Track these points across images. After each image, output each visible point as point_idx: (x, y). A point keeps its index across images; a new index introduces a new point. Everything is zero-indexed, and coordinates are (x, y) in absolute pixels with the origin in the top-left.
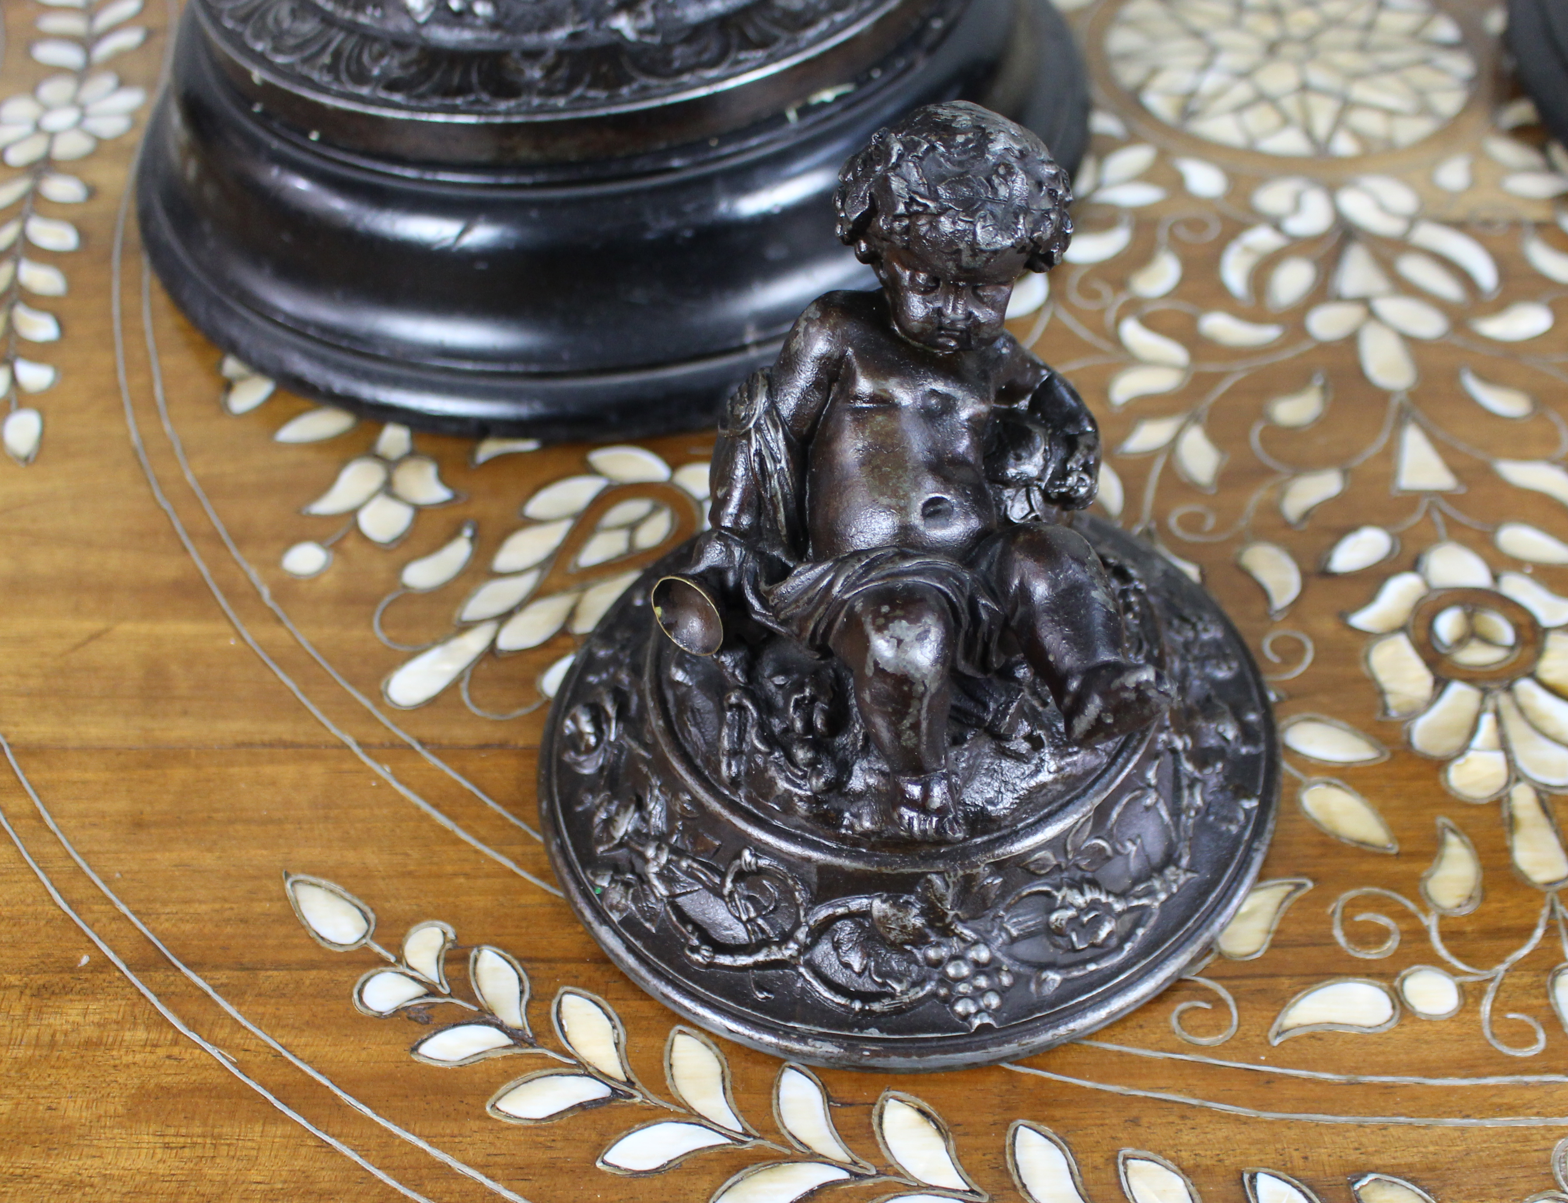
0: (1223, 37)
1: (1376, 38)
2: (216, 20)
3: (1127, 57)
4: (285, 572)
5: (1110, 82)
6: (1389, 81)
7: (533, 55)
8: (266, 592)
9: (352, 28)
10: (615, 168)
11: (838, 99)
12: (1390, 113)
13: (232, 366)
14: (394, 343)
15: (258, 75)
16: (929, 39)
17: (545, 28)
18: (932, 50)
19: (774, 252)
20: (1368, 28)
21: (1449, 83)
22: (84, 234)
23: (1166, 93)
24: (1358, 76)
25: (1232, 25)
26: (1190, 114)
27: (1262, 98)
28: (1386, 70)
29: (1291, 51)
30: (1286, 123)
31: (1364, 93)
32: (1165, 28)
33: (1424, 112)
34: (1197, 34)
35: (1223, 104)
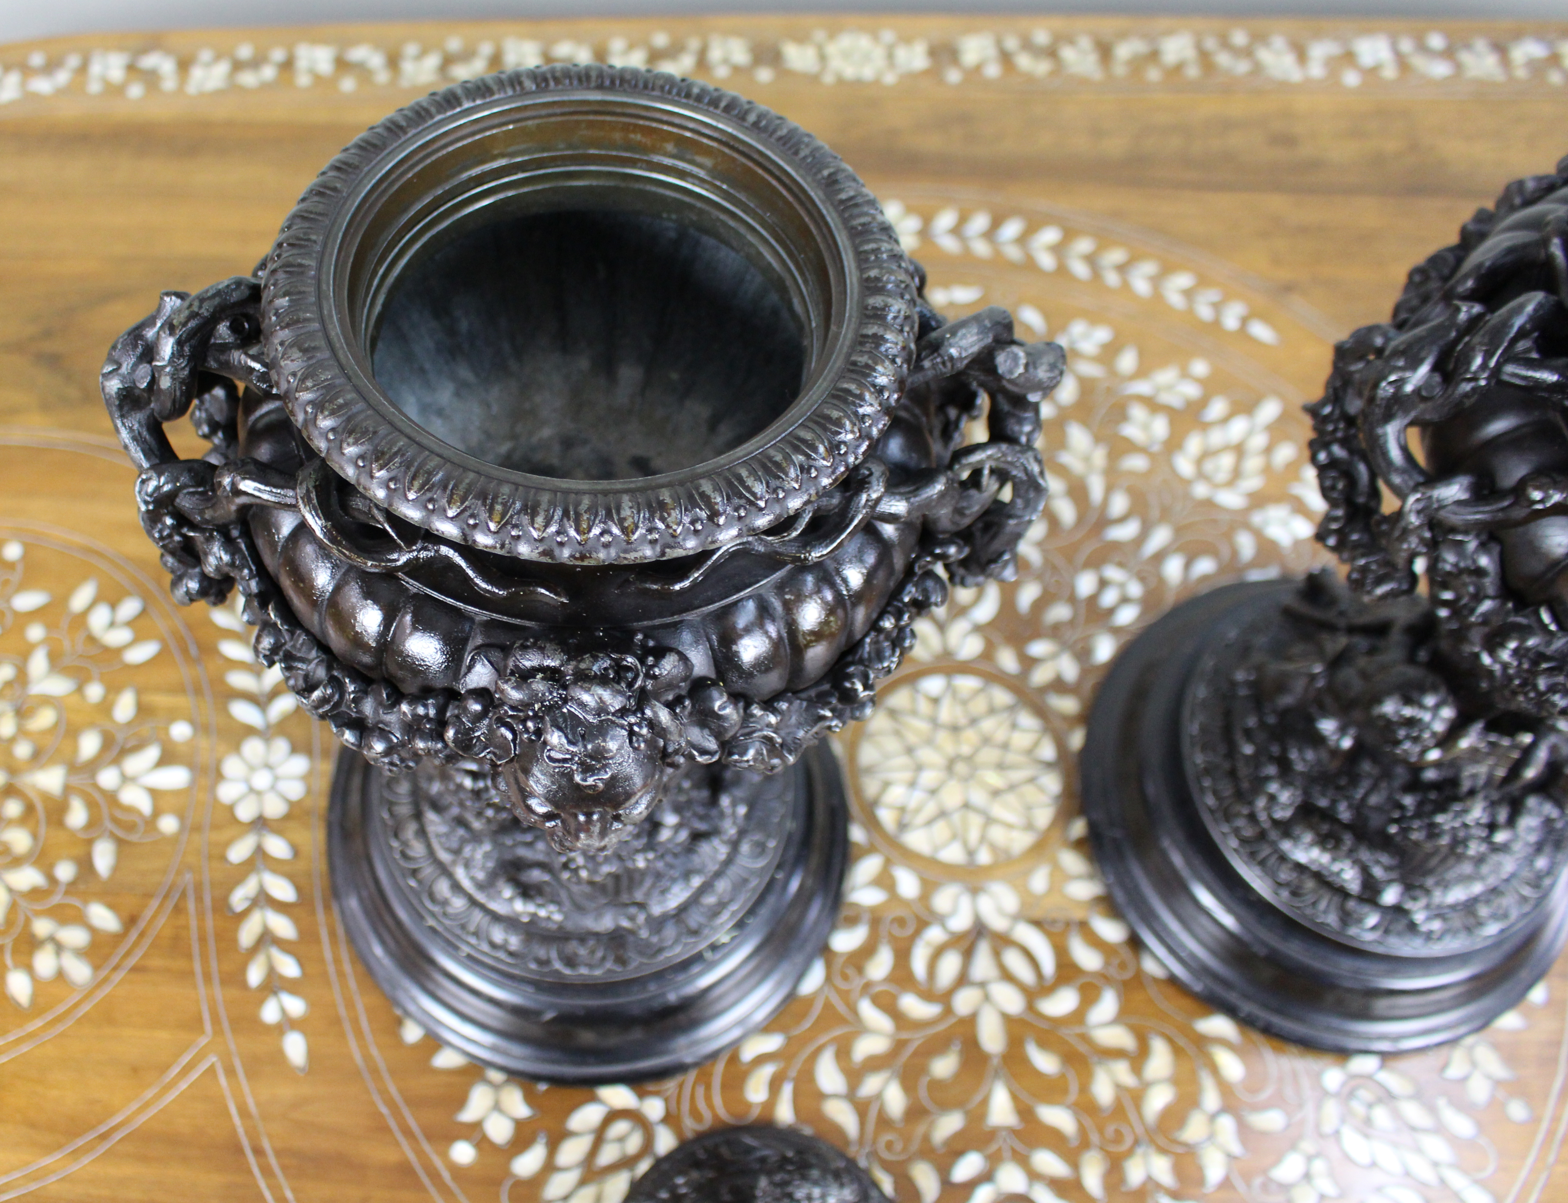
0: (924, 754)
1: (1009, 757)
5: (860, 794)
6: (1012, 797)
8: (446, 1176)
11: (732, 940)
12: (1009, 826)
20: (1005, 746)
21: (1045, 799)
22: (298, 889)
23: (890, 807)
24: (996, 793)
25: (929, 742)
26: (903, 826)
27: (943, 814)
28: (1012, 787)
29: (961, 768)
30: (954, 837)
31: (998, 810)
32: (892, 744)
33: (1029, 826)
34: (910, 750)
35: (921, 818)
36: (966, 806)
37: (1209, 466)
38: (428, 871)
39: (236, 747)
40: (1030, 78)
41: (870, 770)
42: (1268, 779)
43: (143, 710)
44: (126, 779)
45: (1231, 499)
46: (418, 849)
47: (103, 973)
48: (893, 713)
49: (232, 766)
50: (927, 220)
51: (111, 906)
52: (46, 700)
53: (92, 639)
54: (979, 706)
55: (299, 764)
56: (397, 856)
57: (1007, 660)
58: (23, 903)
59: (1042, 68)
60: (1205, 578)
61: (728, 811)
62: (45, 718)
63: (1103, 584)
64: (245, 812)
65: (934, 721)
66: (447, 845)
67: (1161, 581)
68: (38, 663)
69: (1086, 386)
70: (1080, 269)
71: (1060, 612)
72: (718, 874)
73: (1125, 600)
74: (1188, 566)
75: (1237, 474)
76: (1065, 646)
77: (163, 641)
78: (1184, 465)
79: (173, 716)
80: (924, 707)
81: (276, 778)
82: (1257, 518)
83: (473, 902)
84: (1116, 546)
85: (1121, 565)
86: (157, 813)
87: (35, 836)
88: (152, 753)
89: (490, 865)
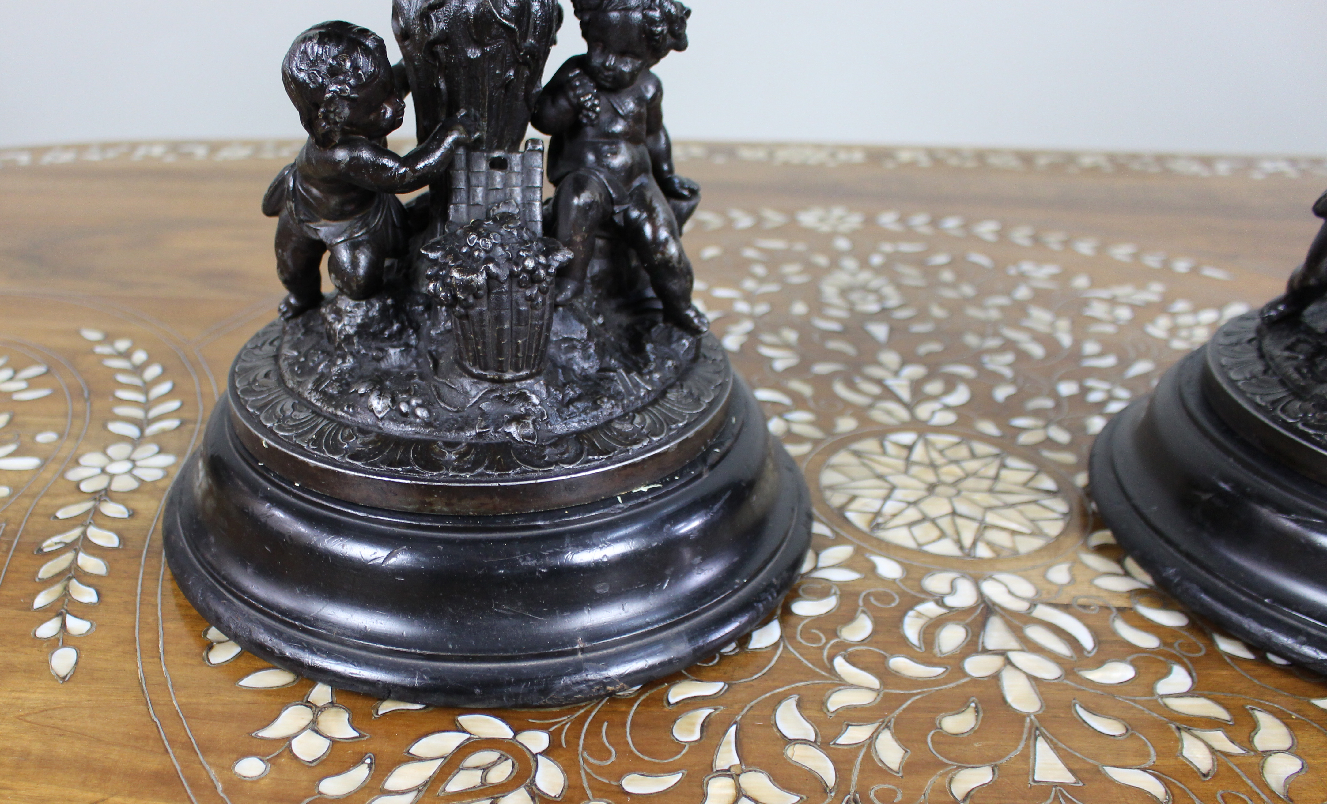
0: (897, 479)
1: (1000, 486)
2: (242, 408)
3: (832, 488)
4: (236, 773)
5: (824, 502)
6: (1011, 512)
7: (451, 445)
8: (220, 787)
9: (332, 418)
10: (499, 523)
11: (650, 491)
12: (1014, 533)
13: (214, 633)
14: (331, 625)
15: (265, 441)
16: (711, 460)
17: (461, 429)
18: (712, 467)
19: (601, 588)
20: (996, 479)
21: (1052, 516)
22: (124, 539)
23: (861, 512)
24: (990, 509)
25: (905, 473)
26: (877, 527)
27: (927, 520)
28: (1009, 506)
29: (943, 490)
30: (944, 537)
31: (995, 520)
32: (859, 473)
33: (1037, 534)
34: (881, 477)
35: (899, 522)
36: (955, 514)
37: (1182, 333)
38: (270, 398)
39: (102, 448)
41: (834, 487)
48: (858, 454)
49: (91, 459)
50: (871, 216)
54: (960, 453)
55: (165, 460)
57: (988, 428)
63: (1086, 389)
64: (88, 486)
65: (908, 461)
69: (1040, 292)
71: (1043, 403)
72: (636, 410)
73: (1113, 399)
76: (1052, 422)
79: (44, 428)
80: (894, 451)
81: (135, 467)
83: (317, 414)
84: (1095, 370)
85: (1105, 380)
88: (9, 448)
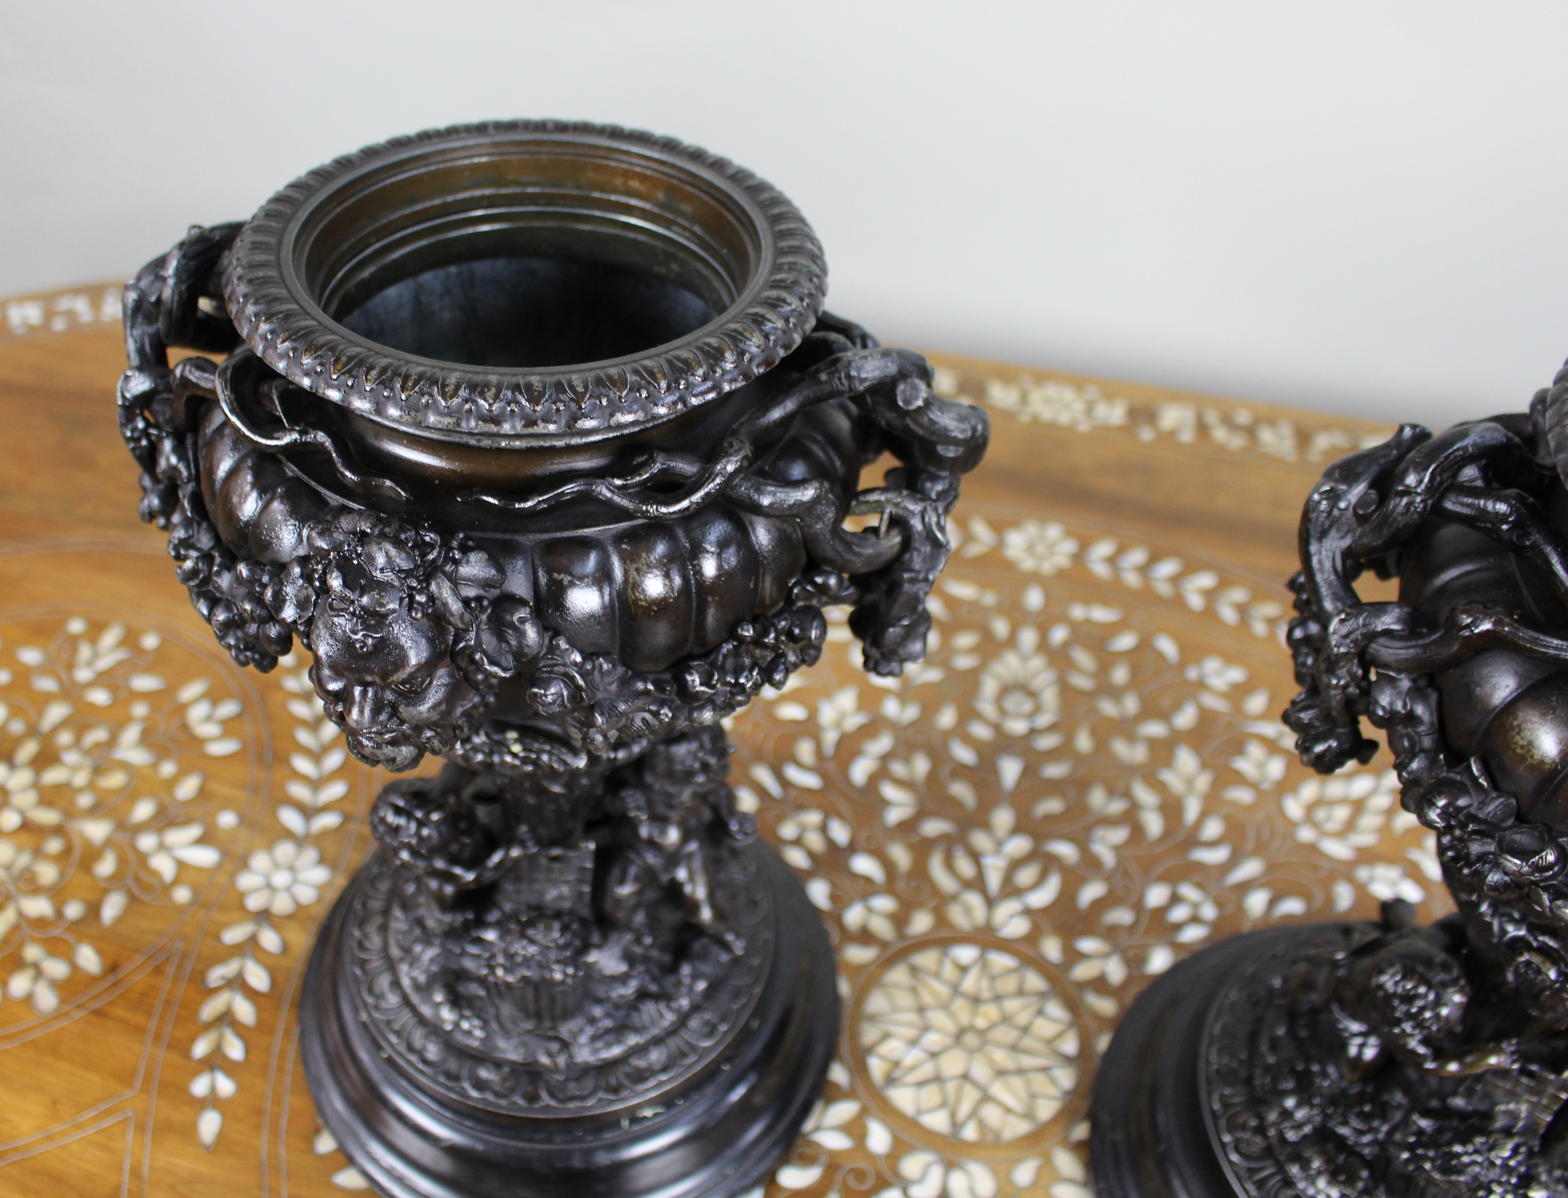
0: (936, 1016)
1: (1026, 1040)
5: (855, 1038)
6: (1017, 1081)
11: (654, 1116)
12: (1008, 1110)
20: (1025, 1030)
21: (1053, 1091)
22: (274, 982)
23: (883, 1058)
24: (1001, 1073)
25: (945, 1007)
26: (891, 1080)
27: (937, 1079)
28: (1020, 1072)
29: (971, 1039)
30: (943, 1105)
31: (998, 1090)
32: (904, 1000)
33: (1029, 1115)
34: (921, 1010)
35: (912, 1078)
36: (965, 1077)
37: (1320, 814)
38: (376, 963)
39: (269, 847)
40: (1222, 449)
41: (873, 1018)
42: (1286, 1093)
43: (202, 793)
44: (162, 847)
45: (1338, 850)
46: (375, 941)
47: (67, 1008)
48: (914, 971)
49: (260, 861)
50: (1084, 545)
51: (100, 952)
52: (125, 766)
53: (185, 727)
54: (1009, 984)
55: (320, 875)
56: (354, 945)
57: (1052, 949)
58: (26, 928)
59: (1237, 442)
60: (1289, 917)
61: (687, 981)
62: (115, 780)
63: (1175, 899)
64: (254, 903)
65: (956, 989)
66: (402, 943)
67: (1241, 909)
68: (131, 734)
69: (1206, 717)
70: (1228, 615)
71: (1122, 916)
72: (657, 1041)
73: (1195, 919)
74: (1273, 903)
75: (1350, 826)
76: (1117, 948)
77: (244, 743)
78: (1294, 808)
79: (227, 804)
80: (949, 971)
81: (295, 881)
82: (1362, 873)
83: (406, 1001)
84: (1200, 867)
85: (1200, 886)
86: (177, 881)
87: (62, 874)
88: (194, 831)
89: (435, 968)
